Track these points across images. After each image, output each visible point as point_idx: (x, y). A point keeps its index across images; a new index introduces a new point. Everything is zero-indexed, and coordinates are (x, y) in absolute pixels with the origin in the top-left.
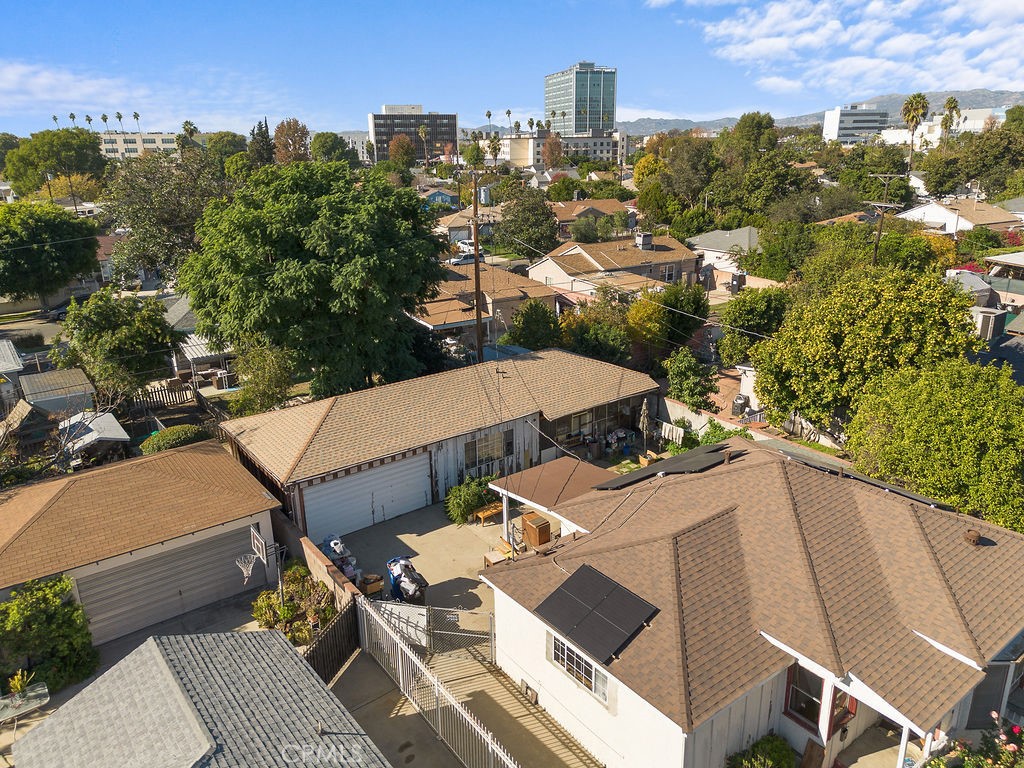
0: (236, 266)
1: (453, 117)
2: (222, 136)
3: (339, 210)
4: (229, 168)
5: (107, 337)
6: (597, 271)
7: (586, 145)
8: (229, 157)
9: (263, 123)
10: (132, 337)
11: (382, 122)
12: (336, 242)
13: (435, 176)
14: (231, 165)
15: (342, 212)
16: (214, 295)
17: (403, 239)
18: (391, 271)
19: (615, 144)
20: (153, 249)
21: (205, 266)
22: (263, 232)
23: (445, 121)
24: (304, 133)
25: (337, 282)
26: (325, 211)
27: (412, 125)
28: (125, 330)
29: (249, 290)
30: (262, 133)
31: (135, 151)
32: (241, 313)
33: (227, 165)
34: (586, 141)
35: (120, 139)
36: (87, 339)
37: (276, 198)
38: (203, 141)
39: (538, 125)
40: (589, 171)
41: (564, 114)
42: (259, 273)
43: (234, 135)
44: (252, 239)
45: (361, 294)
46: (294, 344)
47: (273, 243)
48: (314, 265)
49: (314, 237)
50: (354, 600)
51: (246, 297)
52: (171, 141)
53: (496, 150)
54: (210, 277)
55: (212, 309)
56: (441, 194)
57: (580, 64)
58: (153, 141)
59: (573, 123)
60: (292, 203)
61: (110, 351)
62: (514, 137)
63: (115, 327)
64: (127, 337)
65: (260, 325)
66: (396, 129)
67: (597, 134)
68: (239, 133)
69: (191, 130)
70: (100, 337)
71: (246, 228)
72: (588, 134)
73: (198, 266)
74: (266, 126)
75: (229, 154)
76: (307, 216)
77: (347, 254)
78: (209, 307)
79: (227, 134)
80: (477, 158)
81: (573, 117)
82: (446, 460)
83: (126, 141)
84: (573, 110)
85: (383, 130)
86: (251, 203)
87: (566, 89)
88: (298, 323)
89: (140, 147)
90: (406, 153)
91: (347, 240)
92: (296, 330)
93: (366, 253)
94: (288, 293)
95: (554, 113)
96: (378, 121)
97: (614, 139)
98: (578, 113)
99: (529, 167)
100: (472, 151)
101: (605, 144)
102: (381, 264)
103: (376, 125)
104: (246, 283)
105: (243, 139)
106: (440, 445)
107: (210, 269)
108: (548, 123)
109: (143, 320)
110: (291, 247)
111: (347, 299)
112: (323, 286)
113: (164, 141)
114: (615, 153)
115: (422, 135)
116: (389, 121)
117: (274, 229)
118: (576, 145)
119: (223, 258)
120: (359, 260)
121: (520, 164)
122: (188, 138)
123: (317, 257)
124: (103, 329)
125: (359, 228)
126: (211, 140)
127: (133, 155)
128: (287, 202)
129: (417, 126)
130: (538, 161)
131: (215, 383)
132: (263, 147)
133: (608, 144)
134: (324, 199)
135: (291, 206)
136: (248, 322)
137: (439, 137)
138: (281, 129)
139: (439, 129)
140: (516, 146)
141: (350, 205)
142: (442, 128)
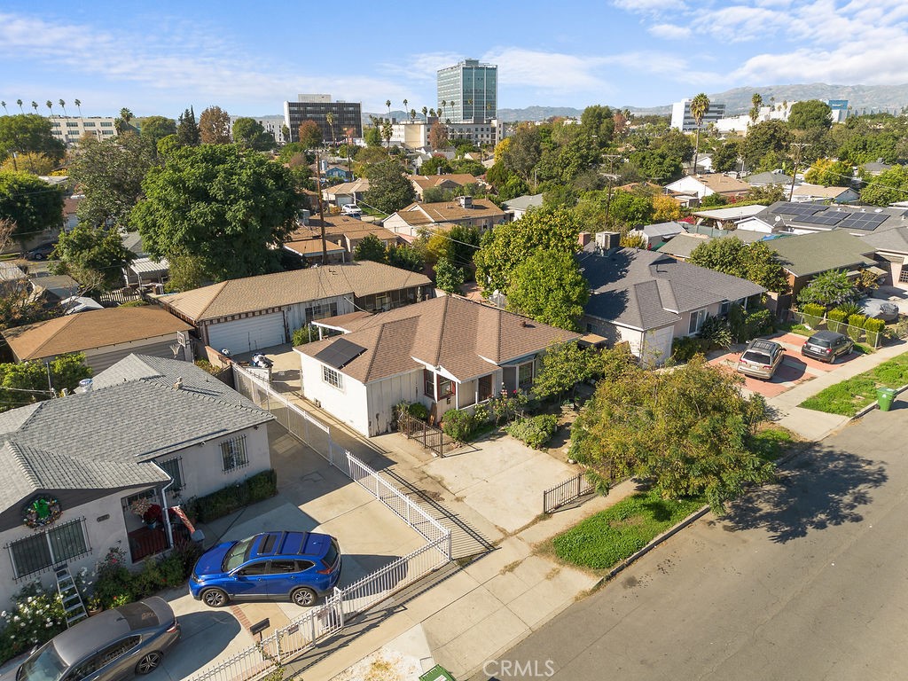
0: (168, 206)
1: (358, 106)
2: (154, 120)
3: (230, 173)
4: (160, 148)
5: (85, 253)
6: (430, 222)
7: (469, 130)
8: (160, 138)
9: (190, 110)
10: (102, 254)
11: (296, 109)
12: (228, 192)
13: (338, 155)
14: (163, 145)
15: (232, 175)
16: (154, 225)
17: (271, 191)
18: (262, 209)
19: (494, 130)
20: (107, 205)
21: (148, 208)
22: (184, 186)
23: (351, 109)
24: (226, 118)
25: (229, 215)
26: (222, 174)
27: (322, 112)
28: (97, 248)
29: (176, 220)
30: (189, 119)
31: (77, 133)
32: (171, 235)
33: (159, 145)
34: (469, 127)
35: (63, 122)
36: (72, 255)
37: (192, 166)
38: (138, 125)
39: (431, 113)
40: (465, 152)
41: (453, 104)
42: (182, 211)
43: (165, 120)
44: (177, 190)
45: (244, 223)
46: (204, 253)
47: (190, 192)
48: (215, 206)
49: (215, 189)
50: (231, 366)
51: (174, 223)
52: (110, 125)
53: (389, 134)
54: (151, 214)
55: (153, 234)
56: (337, 170)
57: (467, 61)
58: (93, 125)
59: (461, 111)
60: (201, 169)
61: (88, 261)
62: (408, 122)
63: (90, 247)
64: (98, 254)
65: (183, 241)
66: (308, 115)
67: (478, 120)
68: (169, 117)
69: (127, 116)
70: (81, 253)
71: (173, 183)
72: (471, 121)
73: (144, 208)
74: (192, 113)
75: (160, 136)
76: (210, 177)
77: (234, 199)
78: (152, 233)
79: (159, 118)
80: (376, 140)
81: (461, 106)
82: (294, 316)
83: (68, 125)
84: (461, 100)
85: (296, 115)
86: (176, 169)
87: (455, 82)
88: (207, 241)
89: (81, 129)
90: (314, 136)
91: (235, 191)
92: (205, 246)
93: (246, 198)
94: (200, 221)
95: (444, 103)
96: (292, 108)
97: (493, 126)
98: (465, 102)
99: (420, 149)
100: (372, 134)
101: (485, 129)
102: (256, 205)
103: (291, 112)
104: (174, 216)
105: (173, 122)
106: (289, 307)
107: (152, 209)
108: (440, 112)
109: (108, 243)
110: (202, 195)
111: (235, 226)
112: (220, 219)
113: (102, 124)
114: (494, 137)
115: (330, 121)
116: (302, 109)
117: (190, 184)
118: (461, 131)
119: (160, 201)
120: (242, 202)
121: (413, 146)
122: (125, 123)
123: (217, 201)
124: (82, 248)
125: (242, 183)
126: (144, 123)
127: (75, 137)
128: (199, 168)
129: (325, 112)
130: (429, 143)
131: (154, 291)
132: (189, 131)
133: (488, 130)
134: (221, 166)
135: (201, 171)
136: (175, 240)
137: (346, 122)
138: (205, 115)
139: (345, 116)
140: (409, 130)
141: (238, 171)
142: (348, 114)
